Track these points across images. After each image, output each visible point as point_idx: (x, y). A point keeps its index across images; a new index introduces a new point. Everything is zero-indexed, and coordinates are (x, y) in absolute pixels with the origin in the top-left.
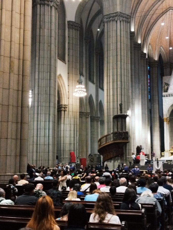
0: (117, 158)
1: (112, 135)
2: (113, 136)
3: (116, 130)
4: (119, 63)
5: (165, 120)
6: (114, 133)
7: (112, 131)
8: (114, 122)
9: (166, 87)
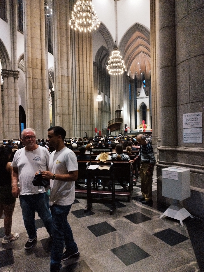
0: (117, 130)
1: (114, 120)
2: (116, 120)
3: (116, 117)
4: (118, 84)
5: (138, 111)
6: (116, 119)
7: (115, 118)
8: (115, 113)
9: (138, 94)
